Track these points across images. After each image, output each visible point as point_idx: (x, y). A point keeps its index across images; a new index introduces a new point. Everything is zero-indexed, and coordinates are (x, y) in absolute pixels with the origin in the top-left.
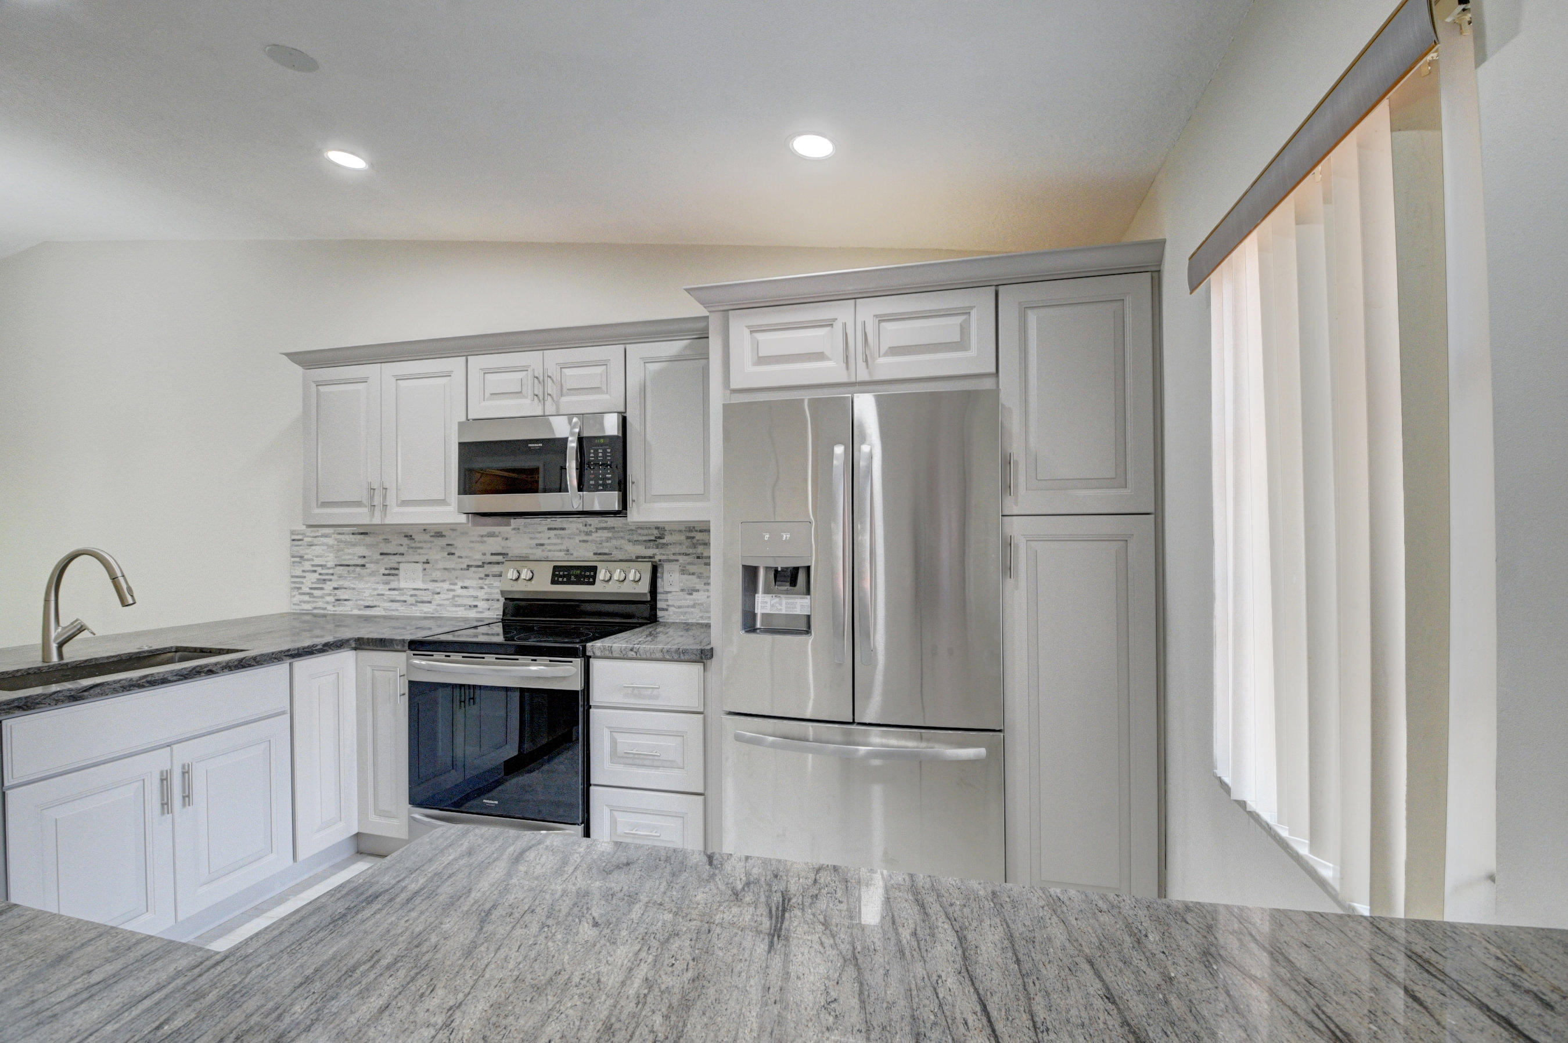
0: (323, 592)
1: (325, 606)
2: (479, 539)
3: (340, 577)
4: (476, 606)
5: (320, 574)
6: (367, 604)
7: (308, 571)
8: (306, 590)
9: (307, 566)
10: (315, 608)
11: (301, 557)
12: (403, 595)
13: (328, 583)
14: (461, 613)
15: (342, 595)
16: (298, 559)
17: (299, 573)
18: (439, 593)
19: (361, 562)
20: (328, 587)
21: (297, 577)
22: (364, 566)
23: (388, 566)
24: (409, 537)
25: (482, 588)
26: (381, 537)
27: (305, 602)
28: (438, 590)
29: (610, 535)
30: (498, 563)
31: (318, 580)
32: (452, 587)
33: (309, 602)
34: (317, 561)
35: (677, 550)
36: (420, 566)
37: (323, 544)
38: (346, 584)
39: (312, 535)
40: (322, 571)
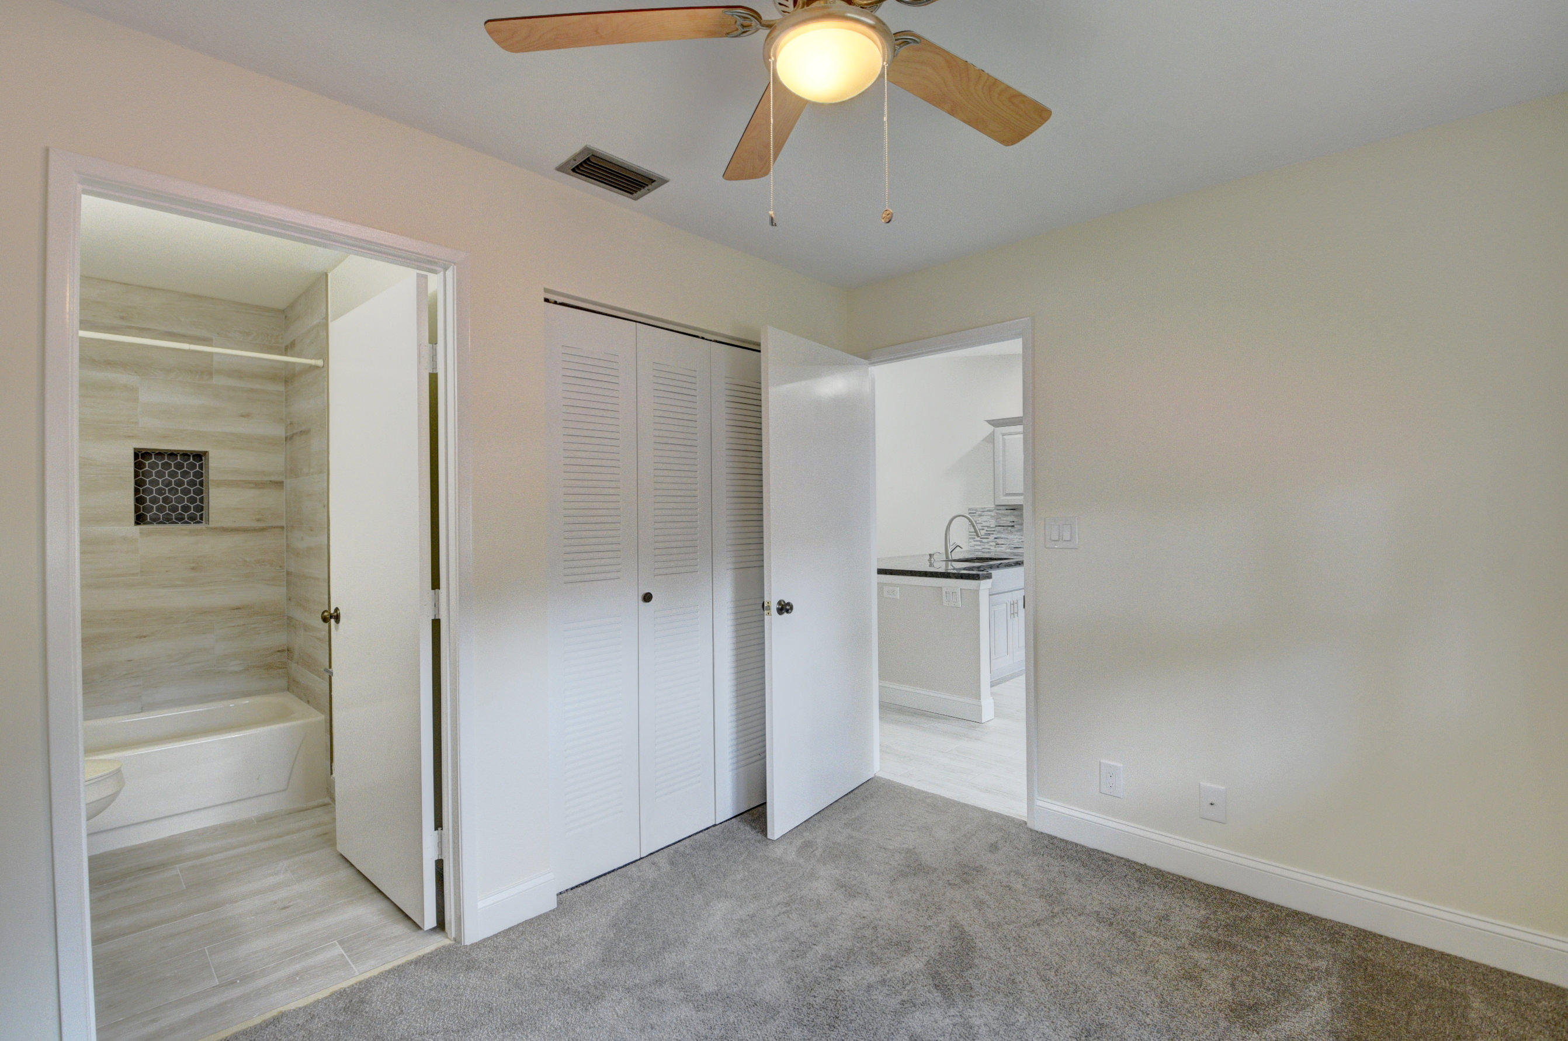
0: (988, 540)
1: (989, 547)
3: (999, 532)
5: (987, 531)
6: (1015, 546)
8: (978, 539)
9: (978, 526)
13: (992, 535)
15: (999, 541)
17: (974, 530)
19: (1011, 524)
20: (992, 537)
22: (1013, 526)
27: (977, 545)
31: (986, 534)
33: (979, 545)
34: (984, 524)
37: (988, 516)
38: (1003, 536)
39: (982, 510)
40: (988, 529)
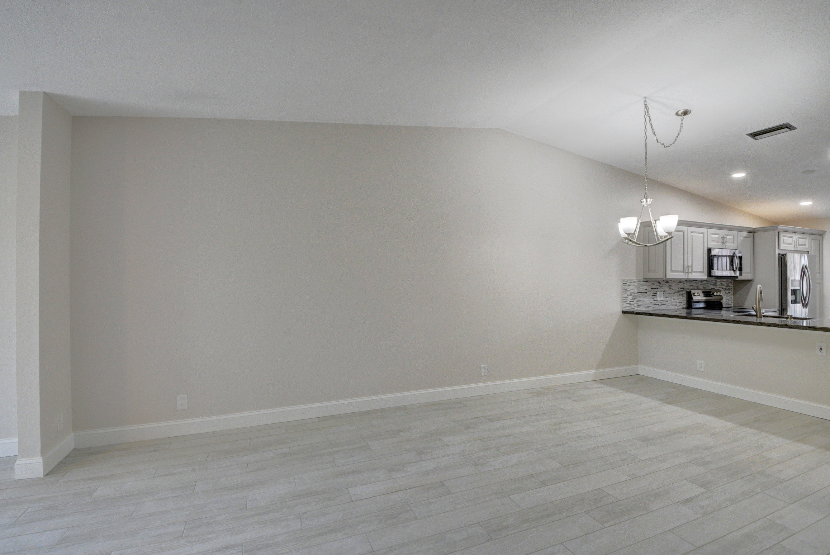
0: (634, 303)
1: (634, 308)
2: (677, 283)
3: (639, 297)
4: (677, 305)
5: (633, 296)
6: (647, 306)
7: (629, 295)
8: (628, 302)
9: (628, 293)
10: (631, 309)
11: (626, 290)
12: (657, 302)
13: (635, 299)
14: (673, 307)
15: (640, 303)
16: (625, 291)
17: (625, 296)
18: (667, 301)
19: (646, 291)
20: (636, 300)
21: (625, 297)
22: (646, 293)
23: (654, 293)
24: (659, 283)
25: (678, 299)
26: (651, 283)
27: (627, 307)
28: (667, 300)
29: (706, 282)
30: (682, 291)
31: (632, 298)
32: (671, 299)
33: (629, 307)
34: (632, 291)
35: (719, 287)
36: (662, 293)
37: (633, 285)
38: (641, 299)
39: (630, 281)
40: (634, 295)
